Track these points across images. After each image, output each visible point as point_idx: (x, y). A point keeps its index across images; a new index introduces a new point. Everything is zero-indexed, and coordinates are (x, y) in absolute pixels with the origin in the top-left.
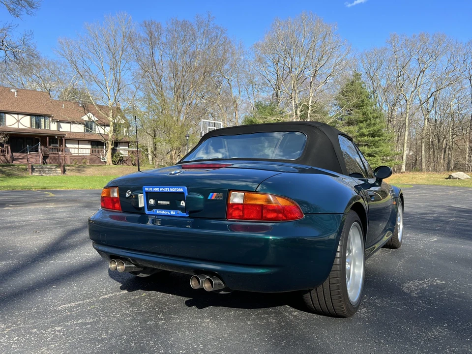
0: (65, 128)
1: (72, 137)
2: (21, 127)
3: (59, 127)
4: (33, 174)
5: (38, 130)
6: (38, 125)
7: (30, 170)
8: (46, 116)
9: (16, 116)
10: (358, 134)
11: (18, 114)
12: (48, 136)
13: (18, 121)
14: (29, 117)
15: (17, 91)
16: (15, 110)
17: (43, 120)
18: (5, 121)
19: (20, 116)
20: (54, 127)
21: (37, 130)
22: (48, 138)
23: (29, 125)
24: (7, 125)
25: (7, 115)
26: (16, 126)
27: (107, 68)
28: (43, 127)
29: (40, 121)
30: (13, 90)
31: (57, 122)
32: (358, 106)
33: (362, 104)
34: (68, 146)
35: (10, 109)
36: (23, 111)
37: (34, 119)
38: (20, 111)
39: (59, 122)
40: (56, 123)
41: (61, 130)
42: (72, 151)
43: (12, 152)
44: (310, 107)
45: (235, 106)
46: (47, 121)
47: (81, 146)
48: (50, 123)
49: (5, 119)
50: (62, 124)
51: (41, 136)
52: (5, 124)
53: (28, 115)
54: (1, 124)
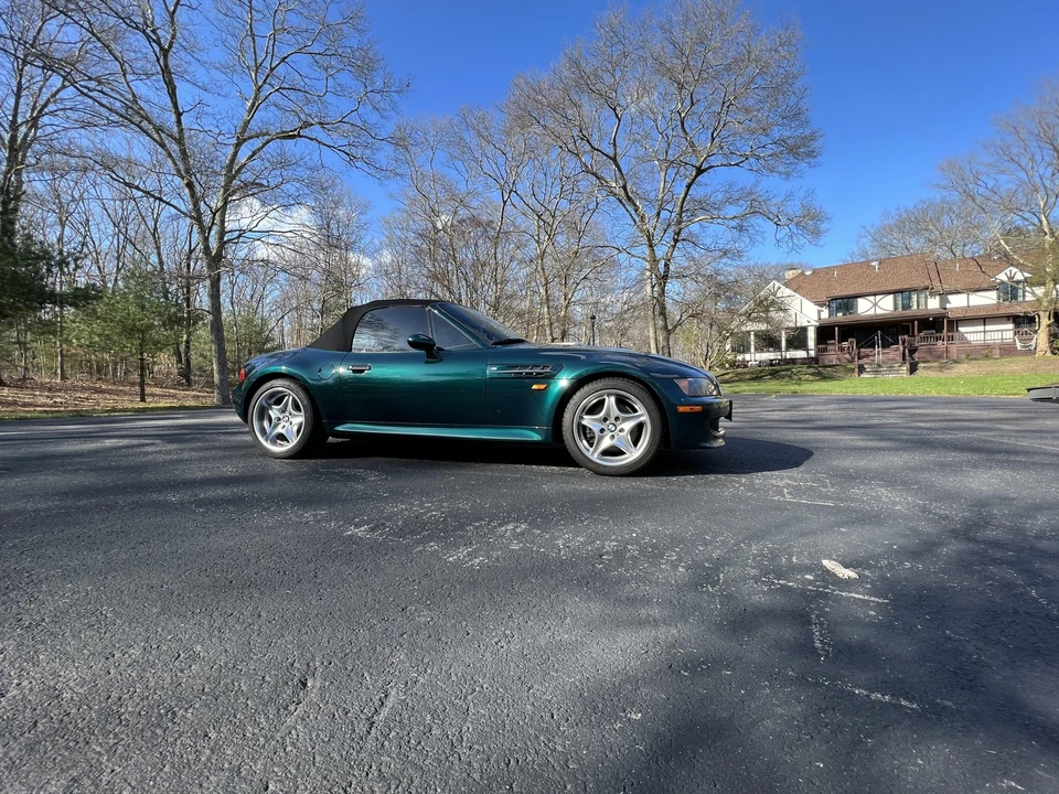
0: (957, 302)
1: (969, 314)
2: (879, 311)
3: (944, 302)
4: (862, 376)
5: (908, 313)
6: (906, 307)
7: (857, 370)
8: (918, 289)
9: (872, 298)
11: (875, 295)
12: (918, 319)
13: (875, 305)
14: (891, 296)
15: (880, 263)
16: (871, 290)
17: (914, 297)
18: (857, 308)
19: (878, 297)
20: (933, 304)
21: (905, 312)
22: (916, 323)
23: (892, 308)
24: (859, 312)
25: (859, 300)
26: (872, 312)
28: (915, 307)
29: (910, 298)
30: (873, 264)
31: (940, 295)
34: (961, 329)
35: (864, 291)
36: (882, 289)
37: (899, 298)
38: (878, 290)
39: (943, 294)
40: (938, 297)
41: (948, 306)
42: (970, 337)
43: (859, 348)
46: (923, 295)
47: (988, 328)
48: (926, 298)
49: (857, 305)
50: (950, 297)
52: (857, 311)
53: (890, 293)
54: (850, 314)
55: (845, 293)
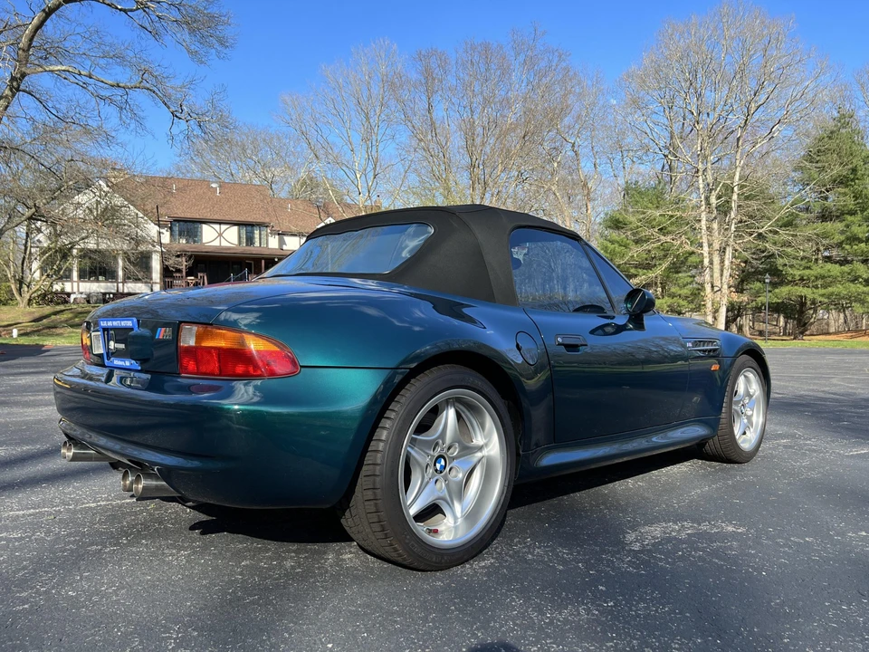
0: (291, 244)
2: (224, 244)
3: (282, 242)
5: (251, 250)
6: (250, 241)
8: (261, 225)
9: (217, 227)
10: (842, 238)
11: (220, 223)
12: (263, 258)
13: (220, 235)
14: (236, 227)
15: (220, 187)
16: (216, 217)
17: (257, 232)
18: (201, 236)
19: (224, 227)
20: (273, 243)
21: (248, 248)
22: (263, 261)
23: (236, 242)
24: (204, 241)
25: (204, 226)
26: (216, 243)
27: (356, 139)
28: (257, 244)
29: (253, 233)
30: (214, 185)
31: (279, 234)
32: (842, 181)
33: (852, 176)
35: (209, 216)
36: (227, 218)
37: (243, 231)
38: (224, 218)
39: (281, 234)
40: (277, 237)
41: (284, 247)
44: (736, 189)
45: (586, 192)
46: (264, 233)
48: (267, 236)
49: (201, 232)
50: (287, 239)
51: (253, 259)
52: (201, 240)
53: (235, 224)
54: (195, 242)
55: (188, 215)
